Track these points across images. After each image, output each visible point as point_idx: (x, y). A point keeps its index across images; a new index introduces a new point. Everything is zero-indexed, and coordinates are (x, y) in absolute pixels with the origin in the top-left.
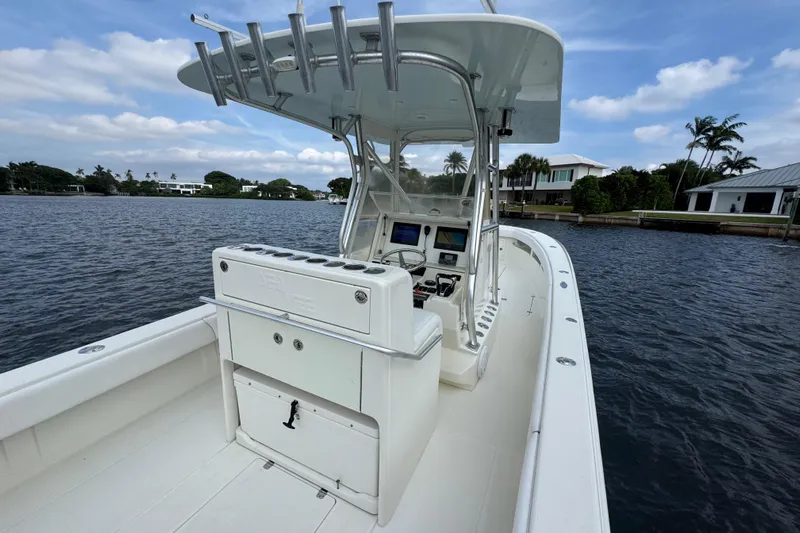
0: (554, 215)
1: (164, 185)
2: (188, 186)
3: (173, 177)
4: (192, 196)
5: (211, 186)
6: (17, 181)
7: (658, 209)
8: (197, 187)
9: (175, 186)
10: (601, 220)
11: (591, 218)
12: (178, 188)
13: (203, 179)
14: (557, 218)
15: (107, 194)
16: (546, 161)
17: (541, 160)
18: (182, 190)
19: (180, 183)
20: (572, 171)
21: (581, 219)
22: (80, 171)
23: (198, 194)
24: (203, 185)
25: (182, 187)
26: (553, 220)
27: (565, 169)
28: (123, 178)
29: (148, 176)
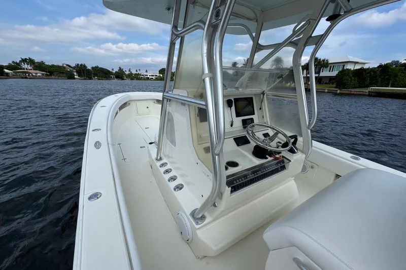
0: (325, 90)
1: (143, 75)
2: (152, 76)
3: (146, 71)
4: (154, 80)
5: (161, 75)
6: (94, 74)
7: (391, 87)
8: (156, 76)
9: (147, 75)
10: (350, 92)
11: (345, 91)
12: (148, 76)
13: (158, 72)
14: (326, 91)
15: (123, 79)
16: (327, 60)
17: (324, 60)
18: (150, 77)
19: (149, 74)
20: (344, 65)
21: (338, 92)
22: (113, 70)
23: (157, 79)
24: (158, 75)
25: (150, 76)
26: (324, 92)
27: (340, 64)
28: (127, 73)
29: (137, 71)
